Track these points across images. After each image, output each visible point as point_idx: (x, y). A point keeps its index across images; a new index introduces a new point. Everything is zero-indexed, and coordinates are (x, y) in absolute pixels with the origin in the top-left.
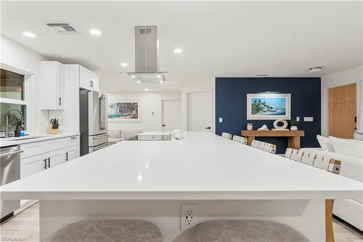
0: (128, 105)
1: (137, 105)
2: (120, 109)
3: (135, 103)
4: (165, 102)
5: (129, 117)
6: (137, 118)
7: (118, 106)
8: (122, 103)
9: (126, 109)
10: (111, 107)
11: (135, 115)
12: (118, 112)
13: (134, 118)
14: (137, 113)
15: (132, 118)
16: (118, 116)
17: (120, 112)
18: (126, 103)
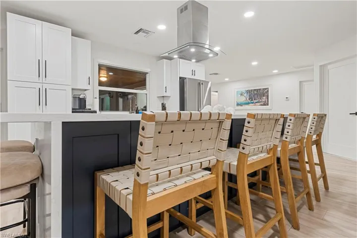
0: (257, 91)
1: (268, 91)
2: (250, 96)
3: (266, 89)
4: (304, 83)
5: (259, 104)
6: (268, 105)
7: (247, 93)
8: (252, 90)
9: (256, 96)
10: (241, 95)
11: (265, 101)
12: (248, 99)
13: (264, 105)
14: (268, 99)
15: (262, 105)
16: (248, 104)
17: (249, 99)
18: (255, 90)
